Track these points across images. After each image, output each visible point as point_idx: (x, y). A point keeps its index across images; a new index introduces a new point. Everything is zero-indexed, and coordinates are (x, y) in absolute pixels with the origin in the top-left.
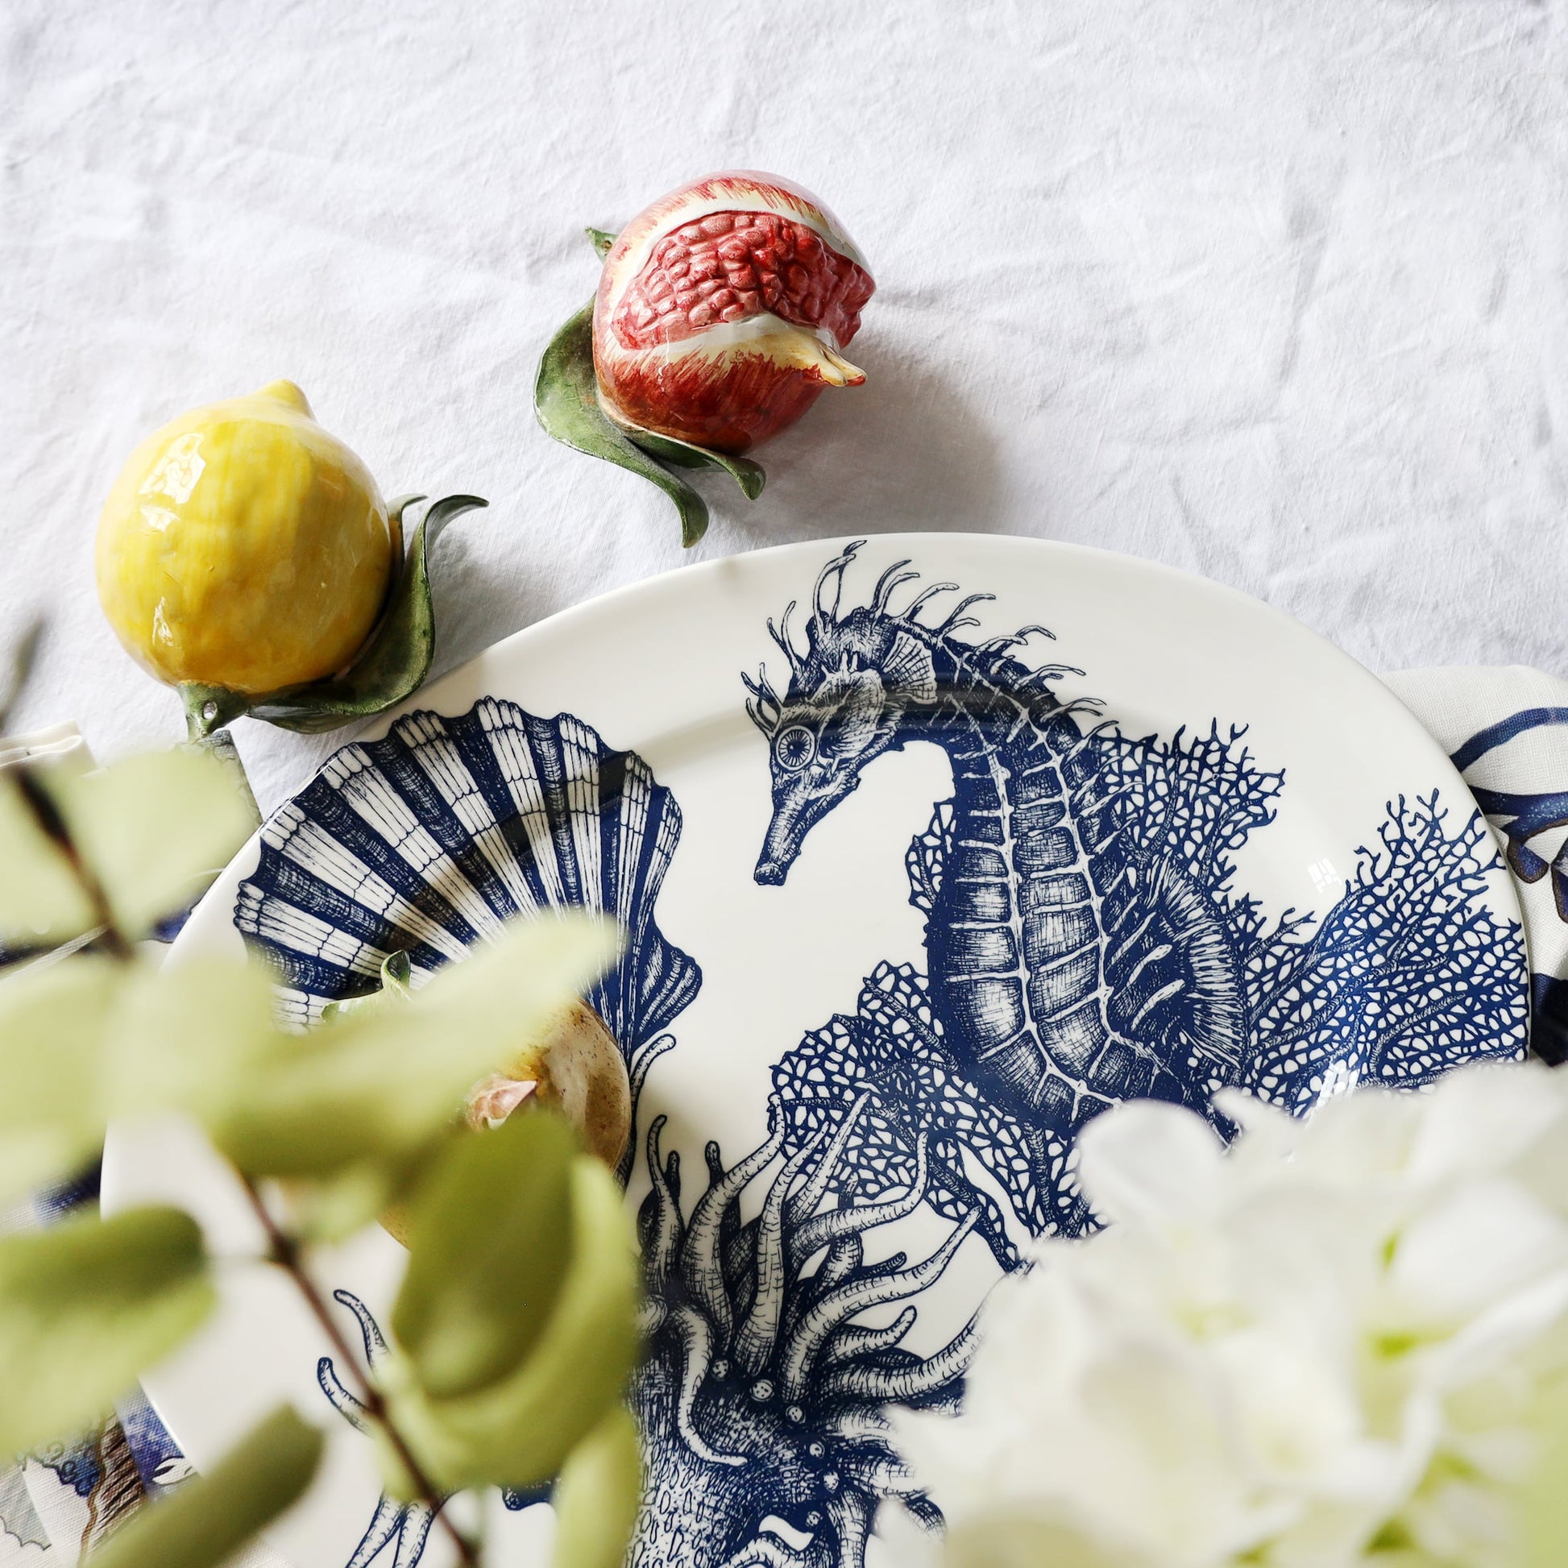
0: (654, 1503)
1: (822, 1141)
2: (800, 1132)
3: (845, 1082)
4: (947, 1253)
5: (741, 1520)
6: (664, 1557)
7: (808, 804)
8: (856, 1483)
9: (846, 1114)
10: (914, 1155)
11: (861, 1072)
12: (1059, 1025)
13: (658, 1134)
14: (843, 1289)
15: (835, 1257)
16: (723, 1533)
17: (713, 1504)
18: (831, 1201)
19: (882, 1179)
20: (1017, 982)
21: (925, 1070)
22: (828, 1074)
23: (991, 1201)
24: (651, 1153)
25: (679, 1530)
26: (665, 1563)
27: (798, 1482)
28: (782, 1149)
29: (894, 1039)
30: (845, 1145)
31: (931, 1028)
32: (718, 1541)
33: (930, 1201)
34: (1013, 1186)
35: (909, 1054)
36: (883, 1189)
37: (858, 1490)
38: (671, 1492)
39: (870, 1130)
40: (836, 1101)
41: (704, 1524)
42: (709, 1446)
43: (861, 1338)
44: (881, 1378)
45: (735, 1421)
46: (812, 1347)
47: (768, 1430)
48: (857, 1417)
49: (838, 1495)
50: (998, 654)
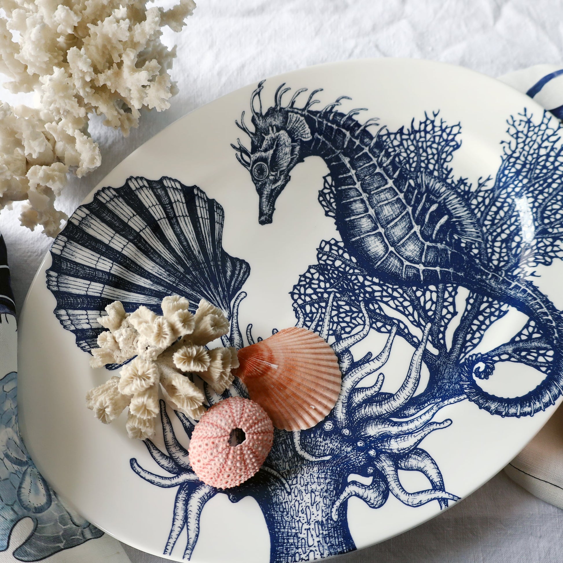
0: (297, 483)
1: (320, 316)
2: (310, 315)
3: (322, 290)
4: (388, 347)
5: (338, 480)
6: (309, 505)
7: (272, 190)
8: (384, 450)
9: (327, 303)
10: (360, 311)
11: (328, 285)
12: (403, 245)
13: (250, 332)
14: (349, 374)
15: (341, 362)
16: (332, 487)
17: (323, 476)
18: (332, 339)
19: (351, 325)
20: (380, 234)
21: (354, 277)
22: (314, 289)
23: (399, 321)
24: (250, 340)
25: (312, 491)
26: (311, 507)
27: (358, 457)
28: (304, 324)
29: (337, 269)
30: (330, 315)
31: (351, 260)
32: (331, 491)
33: (374, 328)
34: (407, 313)
35: (345, 273)
36: (353, 329)
37: (385, 453)
38: (303, 477)
39: (339, 307)
40: (321, 299)
41: (322, 486)
42: (313, 455)
43: (364, 392)
44: (378, 407)
45: (321, 442)
46: (344, 402)
47: (336, 442)
48: (373, 426)
49: (378, 457)
50: (331, 111)
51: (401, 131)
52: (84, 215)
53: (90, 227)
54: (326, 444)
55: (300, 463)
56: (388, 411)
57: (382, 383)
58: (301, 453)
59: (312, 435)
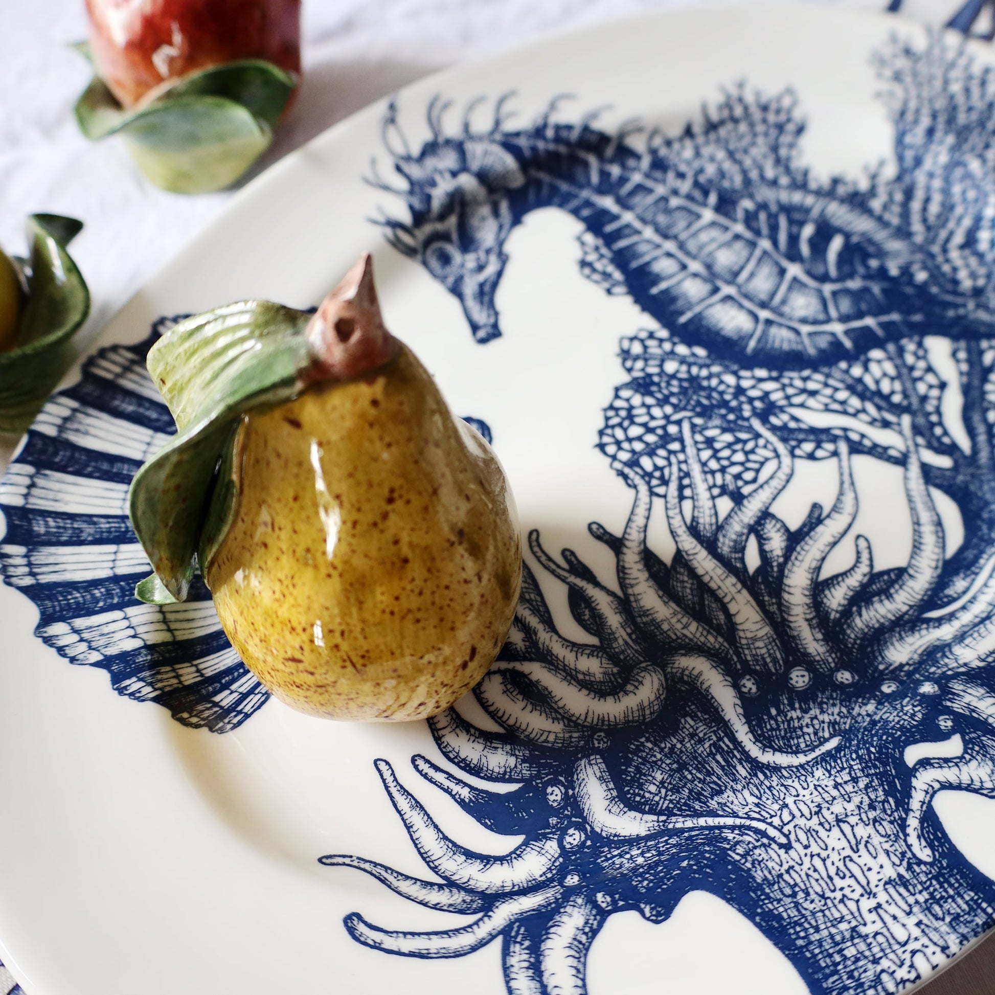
0: (794, 817)
1: (680, 470)
2: (657, 474)
3: (662, 422)
4: (847, 482)
5: (886, 772)
6: (849, 852)
8: (950, 673)
9: (681, 440)
10: (757, 436)
11: (668, 409)
12: (784, 302)
13: (539, 546)
14: (793, 558)
15: (765, 539)
16: (880, 793)
17: (847, 778)
18: (725, 505)
19: (749, 465)
21: (714, 382)
22: (644, 425)
23: (845, 430)
24: (545, 562)
25: (838, 821)
26: (855, 856)
27: (902, 711)
28: (652, 493)
29: (673, 376)
30: (700, 460)
31: (694, 355)
32: (883, 802)
33: (800, 457)
34: (851, 411)
35: (694, 380)
36: (758, 471)
37: (956, 676)
38: (800, 798)
39: (710, 442)
40: (666, 439)
41: (856, 800)
42: (796, 752)
43: (842, 584)
44: (886, 602)
45: (799, 719)
46: (808, 617)
47: (834, 705)
48: (896, 644)
49: (945, 691)
50: (545, 126)
51: (688, 132)
52: (66, 413)
53: (86, 433)
54: (812, 719)
55: (774, 778)
56: (912, 603)
57: (870, 553)
58: (767, 757)
59: (774, 712)
